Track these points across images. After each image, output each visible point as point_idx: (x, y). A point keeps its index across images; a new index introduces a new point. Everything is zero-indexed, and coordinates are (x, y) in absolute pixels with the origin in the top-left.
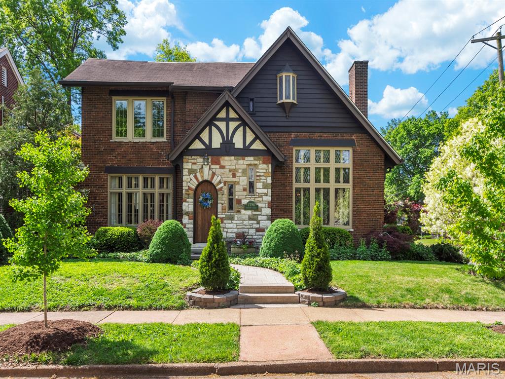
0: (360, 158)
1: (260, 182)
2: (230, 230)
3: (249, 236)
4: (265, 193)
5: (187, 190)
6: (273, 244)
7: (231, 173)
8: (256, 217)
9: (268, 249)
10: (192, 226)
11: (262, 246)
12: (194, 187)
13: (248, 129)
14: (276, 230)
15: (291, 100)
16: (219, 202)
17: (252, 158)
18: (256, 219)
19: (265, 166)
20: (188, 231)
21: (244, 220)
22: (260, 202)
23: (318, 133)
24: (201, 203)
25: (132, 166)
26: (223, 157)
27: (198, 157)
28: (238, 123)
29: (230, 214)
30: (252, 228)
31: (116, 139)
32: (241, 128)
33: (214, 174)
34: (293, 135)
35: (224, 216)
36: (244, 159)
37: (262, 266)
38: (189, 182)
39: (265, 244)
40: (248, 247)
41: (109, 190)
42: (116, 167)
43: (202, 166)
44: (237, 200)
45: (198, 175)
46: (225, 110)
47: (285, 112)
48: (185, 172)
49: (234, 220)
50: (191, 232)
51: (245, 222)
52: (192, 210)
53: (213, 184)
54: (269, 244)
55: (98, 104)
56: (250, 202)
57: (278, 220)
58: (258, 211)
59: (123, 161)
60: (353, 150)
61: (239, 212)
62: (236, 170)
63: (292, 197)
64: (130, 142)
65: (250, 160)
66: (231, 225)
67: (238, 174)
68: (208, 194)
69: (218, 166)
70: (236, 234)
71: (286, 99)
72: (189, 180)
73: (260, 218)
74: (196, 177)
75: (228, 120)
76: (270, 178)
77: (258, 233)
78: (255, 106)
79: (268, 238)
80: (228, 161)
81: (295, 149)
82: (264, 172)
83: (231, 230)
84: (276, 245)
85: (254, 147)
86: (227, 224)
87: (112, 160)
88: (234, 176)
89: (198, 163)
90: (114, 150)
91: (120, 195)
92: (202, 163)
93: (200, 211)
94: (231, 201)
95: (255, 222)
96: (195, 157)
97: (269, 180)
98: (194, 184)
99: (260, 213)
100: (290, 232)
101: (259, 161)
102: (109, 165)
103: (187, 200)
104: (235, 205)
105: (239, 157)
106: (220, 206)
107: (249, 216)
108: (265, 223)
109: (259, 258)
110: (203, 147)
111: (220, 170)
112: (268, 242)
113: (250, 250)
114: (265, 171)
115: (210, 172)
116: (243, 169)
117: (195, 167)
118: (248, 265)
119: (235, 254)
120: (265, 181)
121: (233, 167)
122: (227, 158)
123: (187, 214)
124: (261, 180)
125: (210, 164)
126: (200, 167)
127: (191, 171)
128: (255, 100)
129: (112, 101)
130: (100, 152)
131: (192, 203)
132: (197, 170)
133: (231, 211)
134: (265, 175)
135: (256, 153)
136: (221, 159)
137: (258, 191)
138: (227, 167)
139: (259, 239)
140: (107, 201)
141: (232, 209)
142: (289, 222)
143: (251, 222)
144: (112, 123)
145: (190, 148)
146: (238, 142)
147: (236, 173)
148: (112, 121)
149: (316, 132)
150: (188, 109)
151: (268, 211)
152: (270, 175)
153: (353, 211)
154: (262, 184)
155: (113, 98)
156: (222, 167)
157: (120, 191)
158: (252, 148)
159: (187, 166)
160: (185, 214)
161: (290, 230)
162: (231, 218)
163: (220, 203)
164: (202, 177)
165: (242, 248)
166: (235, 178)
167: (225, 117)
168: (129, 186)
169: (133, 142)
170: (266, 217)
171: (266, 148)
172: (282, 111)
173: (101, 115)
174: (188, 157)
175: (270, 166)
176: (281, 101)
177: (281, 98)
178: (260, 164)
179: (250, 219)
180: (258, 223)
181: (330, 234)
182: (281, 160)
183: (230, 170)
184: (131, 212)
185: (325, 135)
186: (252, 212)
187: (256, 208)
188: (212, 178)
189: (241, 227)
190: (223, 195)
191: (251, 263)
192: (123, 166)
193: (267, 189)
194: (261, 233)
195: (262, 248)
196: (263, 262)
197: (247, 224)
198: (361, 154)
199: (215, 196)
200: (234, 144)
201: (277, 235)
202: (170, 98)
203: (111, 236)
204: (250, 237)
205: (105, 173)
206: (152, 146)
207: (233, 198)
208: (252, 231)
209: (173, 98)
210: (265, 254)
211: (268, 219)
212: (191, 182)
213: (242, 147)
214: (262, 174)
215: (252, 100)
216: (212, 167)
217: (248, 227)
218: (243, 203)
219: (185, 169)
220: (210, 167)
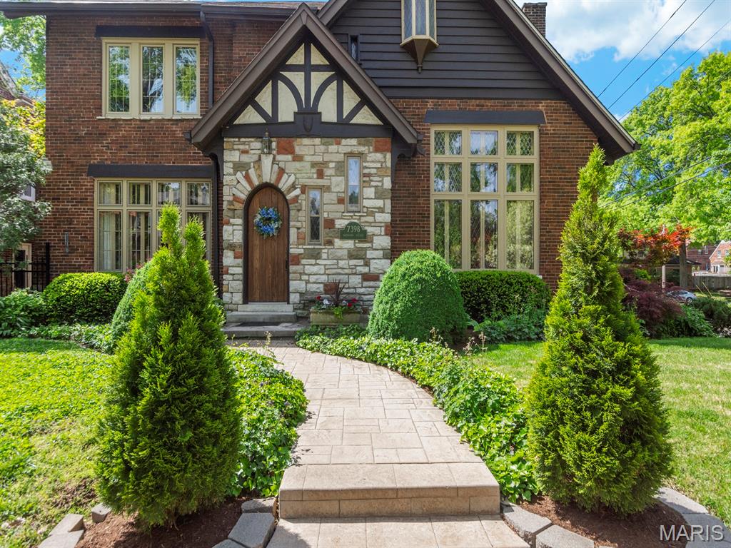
0: (553, 144)
1: (370, 187)
2: (312, 279)
3: (349, 288)
4: (379, 208)
5: (230, 203)
6: (398, 306)
7: (314, 170)
8: (363, 253)
9: (386, 319)
10: (240, 270)
11: (374, 309)
12: (243, 197)
13: (346, 86)
14: (404, 276)
15: (427, 36)
16: (291, 223)
17: (354, 141)
18: (363, 257)
19: (379, 156)
20: (233, 280)
21: (339, 259)
22: (370, 224)
23: (476, 99)
24: (258, 226)
25: (137, 163)
26: (299, 140)
27: (253, 140)
28: (327, 75)
29: (312, 247)
30: (355, 274)
31: (108, 114)
32: (334, 85)
33: (282, 171)
34: (430, 104)
35: (302, 251)
36: (339, 143)
37: (372, 359)
38: (236, 187)
39: (381, 307)
40: (344, 312)
41: (96, 208)
42: (108, 165)
43: (260, 156)
44: (326, 220)
45: (252, 172)
46: (303, 51)
47: (416, 61)
48: (227, 168)
49: (320, 258)
50: (238, 282)
51: (342, 263)
52: (241, 240)
53: (279, 191)
54: (389, 306)
55: (75, 52)
56: (350, 224)
57: (407, 254)
58: (366, 242)
59: (123, 154)
60: (540, 130)
61: (330, 243)
62: (325, 164)
63: (429, 217)
64: (134, 120)
65: (351, 144)
66: (315, 269)
67: (328, 172)
68: (271, 210)
69: (289, 157)
70: (325, 285)
71: (417, 34)
72: (235, 183)
73: (370, 254)
74: (247, 177)
75: (308, 68)
76: (389, 178)
77: (366, 284)
78: (360, 49)
79: (387, 292)
80: (309, 148)
81: (433, 129)
82: (377, 168)
83: (316, 277)
84: (405, 310)
85: (358, 120)
86: (306, 266)
87: (102, 154)
88: (320, 175)
89: (251, 151)
90: (105, 134)
91: (118, 216)
92: (260, 152)
93: (257, 242)
94: (314, 223)
95: (361, 262)
96: (247, 140)
97: (387, 183)
98: (243, 191)
99: (369, 245)
100: (438, 279)
101: (369, 146)
102: (96, 161)
103: (231, 220)
104: (322, 231)
105: (330, 140)
106: (293, 232)
107: (349, 251)
108: (378, 264)
109: (366, 339)
110: (260, 120)
111: (294, 163)
112: (387, 303)
113: (348, 317)
114: (379, 165)
115: (276, 167)
116: (338, 162)
117: (245, 158)
118: (342, 355)
119: (318, 326)
120: (380, 184)
121: (319, 159)
122: (306, 141)
123: (232, 247)
124: (373, 184)
125: (274, 152)
126: (256, 158)
127: (238, 167)
128: (361, 39)
129: (101, 46)
130: (79, 139)
131: (241, 228)
132: (250, 163)
133: (315, 241)
134: (379, 173)
135: (361, 132)
136: (295, 144)
137: (366, 203)
138: (308, 158)
139: (369, 294)
140: (93, 228)
141: (318, 238)
142: (434, 258)
143: (353, 262)
144: (101, 85)
145: (236, 122)
146: (328, 110)
147: (325, 170)
148: (101, 82)
149: (473, 98)
150: (236, 56)
151: (384, 241)
152: (389, 172)
153: (541, 242)
154: (373, 189)
155: (105, 40)
156: (298, 158)
157: (116, 209)
158: (354, 121)
159: (231, 156)
160: (227, 248)
161: (439, 275)
162: (316, 255)
163: (294, 227)
164: (260, 176)
165: (333, 314)
166: (322, 178)
167: (302, 63)
168: (135, 199)
169: (140, 121)
170: (382, 252)
171: (380, 123)
172: (410, 58)
173: (82, 71)
174: (232, 140)
175: (389, 155)
176: (409, 39)
177: (409, 33)
178: (370, 152)
179: (352, 256)
180: (367, 264)
181: (511, 284)
182: (410, 140)
183: (314, 165)
184: (139, 248)
185: (489, 103)
186: (355, 243)
187: (362, 235)
188: (279, 178)
189: (334, 271)
190: (299, 210)
191: (348, 351)
192: (120, 163)
193: (384, 199)
194: (372, 283)
195: (374, 316)
196: (376, 351)
197: (346, 266)
198: (554, 137)
199: (286, 214)
200: (320, 113)
201: (407, 286)
202: (206, 40)
203: (69, 291)
204: (351, 291)
205: (88, 176)
206: (174, 128)
207: (318, 218)
208: (355, 280)
209: (211, 39)
210: (379, 330)
211: (385, 257)
212: (239, 185)
213: (335, 120)
214: (374, 171)
215: (354, 39)
216: (279, 157)
217: (346, 271)
218: (337, 226)
219: (227, 162)
220: (274, 158)
